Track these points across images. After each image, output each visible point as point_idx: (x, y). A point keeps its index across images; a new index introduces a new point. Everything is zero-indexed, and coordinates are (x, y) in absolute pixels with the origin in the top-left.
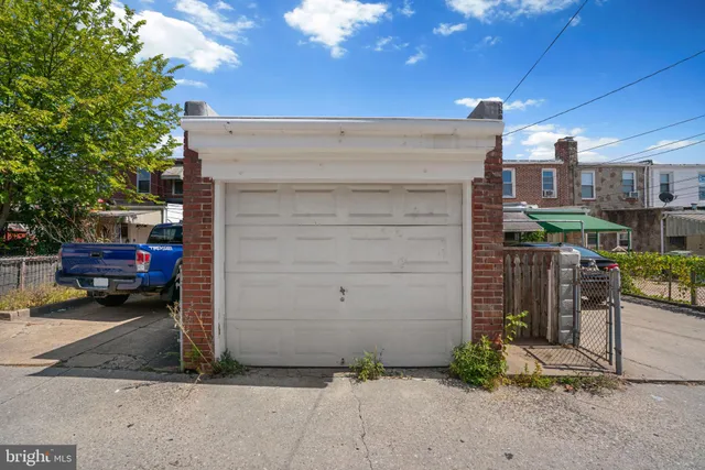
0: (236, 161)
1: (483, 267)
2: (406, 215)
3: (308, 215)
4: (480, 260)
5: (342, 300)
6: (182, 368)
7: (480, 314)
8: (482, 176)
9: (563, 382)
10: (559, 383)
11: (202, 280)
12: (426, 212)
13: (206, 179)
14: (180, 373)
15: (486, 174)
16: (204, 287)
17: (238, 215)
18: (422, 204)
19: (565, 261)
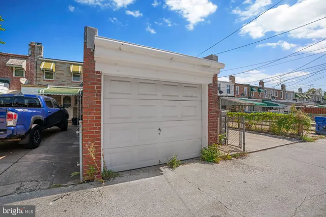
0: (116, 64)
1: (212, 117)
2: (184, 96)
3: (145, 94)
4: (211, 115)
5: (159, 134)
6: (82, 181)
7: (211, 135)
8: (212, 83)
9: (235, 156)
10: (233, 157)
11: (95, 129)
12: (190, 95)
13: (98, 72)
14: (81, 183)
15: (213, 82)
16: (97, 132)
17: (110, 93)
18: (189, 92)
19: (223, 114)
